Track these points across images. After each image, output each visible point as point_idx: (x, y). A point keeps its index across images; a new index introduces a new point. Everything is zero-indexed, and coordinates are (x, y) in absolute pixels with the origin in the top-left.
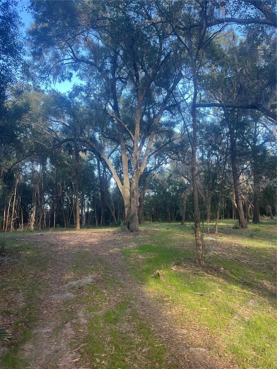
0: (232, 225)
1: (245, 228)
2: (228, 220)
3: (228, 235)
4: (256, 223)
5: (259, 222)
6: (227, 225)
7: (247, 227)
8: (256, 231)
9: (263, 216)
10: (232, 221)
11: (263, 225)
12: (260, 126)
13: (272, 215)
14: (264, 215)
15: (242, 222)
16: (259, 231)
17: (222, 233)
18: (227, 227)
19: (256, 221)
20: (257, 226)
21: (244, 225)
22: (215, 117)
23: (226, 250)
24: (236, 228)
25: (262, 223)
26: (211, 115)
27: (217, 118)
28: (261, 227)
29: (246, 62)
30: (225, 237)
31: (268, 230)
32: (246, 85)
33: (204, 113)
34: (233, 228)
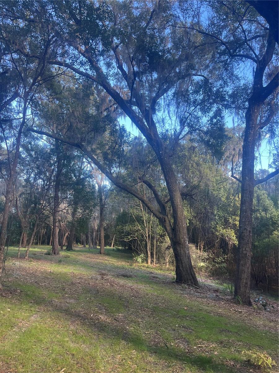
0: (45, 251)
1: (57, 254)
2: (44, 246)
3: (38, 260)
4: (69, 250)
5: (72, 250)
6: (41, 251)
7: (59, 253)
8: (66, 258)
9: (77, 244)
10: (48, 247)
11: (74, 252)
12: (86, 162)
13: (85, 244)
14: (79, 243)
15: (55, 248)
16: (69, 257)
17: (33, 258)
18: (40, 253)
19: (69, 248)
20: (68, 254)
21: (56, 252)
22: (47, 143)
23: (31, 274)
24: (48, 254)
25: (74, 251)
26: (43, 140)
27: (49, 144)
28: (71, 254)
29: (78, 106)
30: (34, 263)
31: (77, 257)
32: (75, 125)
33: (37, 137)
34: (46, 254)
